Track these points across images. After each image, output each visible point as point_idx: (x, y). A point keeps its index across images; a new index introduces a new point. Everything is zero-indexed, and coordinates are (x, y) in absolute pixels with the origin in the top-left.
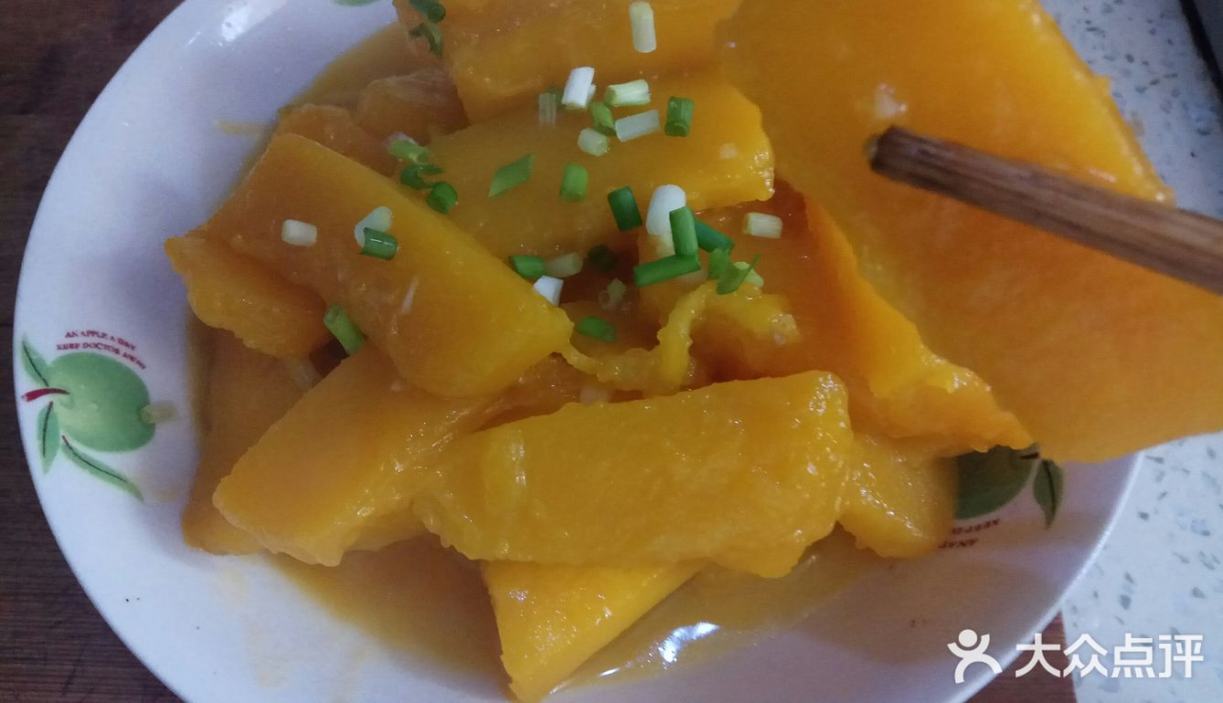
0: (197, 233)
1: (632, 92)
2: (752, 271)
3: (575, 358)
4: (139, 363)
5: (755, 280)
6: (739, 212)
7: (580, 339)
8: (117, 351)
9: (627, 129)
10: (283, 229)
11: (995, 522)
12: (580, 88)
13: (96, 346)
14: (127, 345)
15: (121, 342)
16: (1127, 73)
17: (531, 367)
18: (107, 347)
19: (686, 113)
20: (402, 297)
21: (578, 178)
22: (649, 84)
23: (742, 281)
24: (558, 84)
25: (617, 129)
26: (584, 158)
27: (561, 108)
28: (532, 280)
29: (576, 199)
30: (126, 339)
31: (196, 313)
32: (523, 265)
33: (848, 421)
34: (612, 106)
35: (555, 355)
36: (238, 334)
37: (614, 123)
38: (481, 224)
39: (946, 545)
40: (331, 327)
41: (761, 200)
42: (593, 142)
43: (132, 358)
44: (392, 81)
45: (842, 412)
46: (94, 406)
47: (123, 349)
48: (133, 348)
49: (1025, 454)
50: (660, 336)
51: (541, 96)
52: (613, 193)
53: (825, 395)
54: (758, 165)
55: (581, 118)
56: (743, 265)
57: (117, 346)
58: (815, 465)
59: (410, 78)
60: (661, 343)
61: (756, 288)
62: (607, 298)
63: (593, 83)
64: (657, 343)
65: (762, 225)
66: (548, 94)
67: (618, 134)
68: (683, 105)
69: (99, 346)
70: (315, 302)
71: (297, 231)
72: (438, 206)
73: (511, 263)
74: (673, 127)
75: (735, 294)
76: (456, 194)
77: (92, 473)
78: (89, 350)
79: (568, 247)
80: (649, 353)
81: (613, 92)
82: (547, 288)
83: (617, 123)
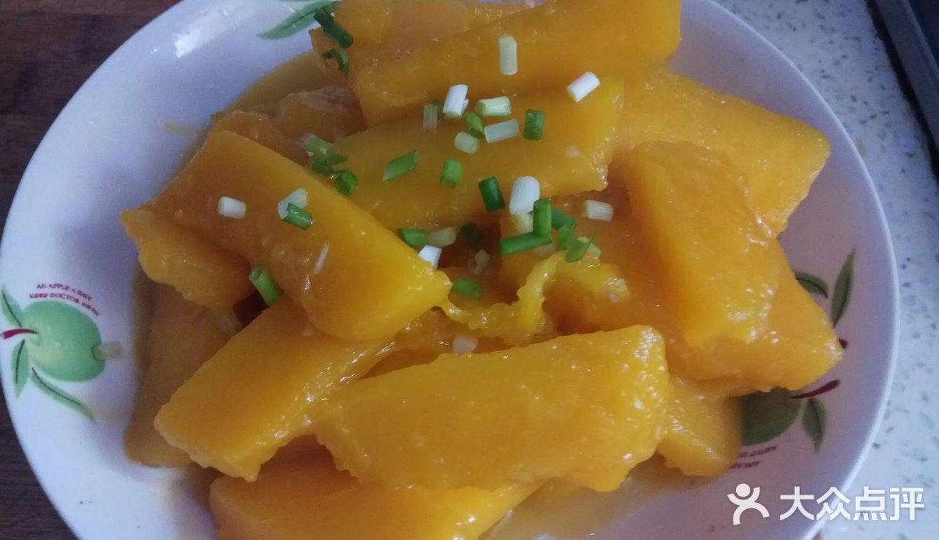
0: (147, 207)
1: (497, 106)
2: (592, 244)
3: (452, 311)
4: (93, 310)
5: (594, 251)
6: (578, 200)
7: (455, 296)
8: (77, 301)
9: (493, 134)
10: (219, 204)
11: (774, 448)
12: (457, 101)
13: (61, 296)
14: (85, 296)
15: (80, 293)
16: (852, 110)
17: (416, 318)
18: (69, 297)
19: (540, 122)
20: (314, 260)
21: (454, 170)
22: (510, 100)
23: (585, 252)
24: (440, 98)
25: (486, 133)
26: (461, 155)
27: (441, 116)
28: (418, 249)
29: (453, 185)
30: (84, 291)
31: (145, 270)
32: (411, 236)
33: (665, 364)
34: (482, 116)
35: (435, 309)
36: (179, 289)
37: (484, 128)
38: (377, 204)
39: (735, 466)
40: (256, 283)
41: (597, 190)
42: (465, 142)
43: (89, 307)
44: (304, 95)
45: (661, 358)
46: (58, 345)
47: (82, 299)
48: (90, 298)
49: (795, 394)
50: (519, 293)
51: (426, 107)
52: (482, 182)
53: (648, 344)
54: (595, 162)
55: (457, 124)
56: (584, 240)
57: (77, 296)
58: (641, 401)
59: (318, 93)
60: (520, 299)
61: (596, 258)
62: (474, 264)
63: (467, 97)
64: (517, 299)
65: (598, 210)
66: (431, 106)
67: (487, 137)
68: (538, 116)
69: (63, 296)
70: (242, 263)
71: (230, 206)
72: (344, 189)
73: (400, 235)
74: (530, 132)
75: (579, 262)
76: (356, 179)
77: (55, 398)
78: (55, 299)
79: (444, 223)
80: (510, 307)
81: (483, 106)
82: (430, 254)
83: (485, 128)
